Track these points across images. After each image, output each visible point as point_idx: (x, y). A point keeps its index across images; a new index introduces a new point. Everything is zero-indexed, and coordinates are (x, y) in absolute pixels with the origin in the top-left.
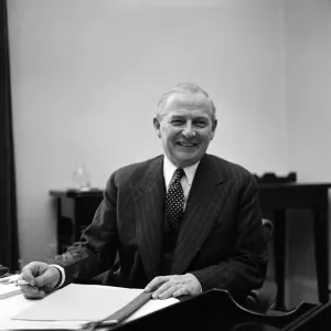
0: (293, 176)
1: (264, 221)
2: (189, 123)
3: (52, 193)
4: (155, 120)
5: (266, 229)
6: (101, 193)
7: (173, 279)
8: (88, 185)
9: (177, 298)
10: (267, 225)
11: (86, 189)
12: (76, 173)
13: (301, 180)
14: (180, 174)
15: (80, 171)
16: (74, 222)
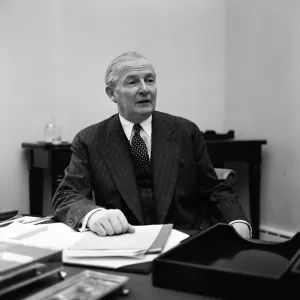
0: (231, 134)
2: (142, 81)
3: (24, 145)
6: (70, 146)
8: (59, 139)
13: (238, 137)
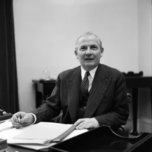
0: (141, 73)
1: (128, 94)
3: (33, 81)
4: (75, 52)
5: (129, 98)
6: (55, 81)
7: (86, 120)
8: (49, 78)
9: (87, 129)
10: (129, 96)
11: (48, 79)
12: (43, 72)
13: (145, 75)
14: (88, 74)
15: (46, 71)
16: (43, 94)
